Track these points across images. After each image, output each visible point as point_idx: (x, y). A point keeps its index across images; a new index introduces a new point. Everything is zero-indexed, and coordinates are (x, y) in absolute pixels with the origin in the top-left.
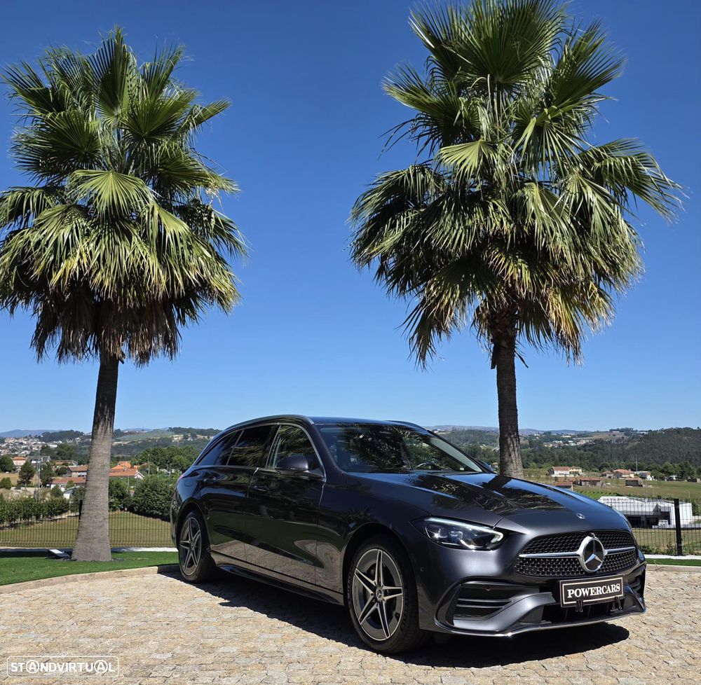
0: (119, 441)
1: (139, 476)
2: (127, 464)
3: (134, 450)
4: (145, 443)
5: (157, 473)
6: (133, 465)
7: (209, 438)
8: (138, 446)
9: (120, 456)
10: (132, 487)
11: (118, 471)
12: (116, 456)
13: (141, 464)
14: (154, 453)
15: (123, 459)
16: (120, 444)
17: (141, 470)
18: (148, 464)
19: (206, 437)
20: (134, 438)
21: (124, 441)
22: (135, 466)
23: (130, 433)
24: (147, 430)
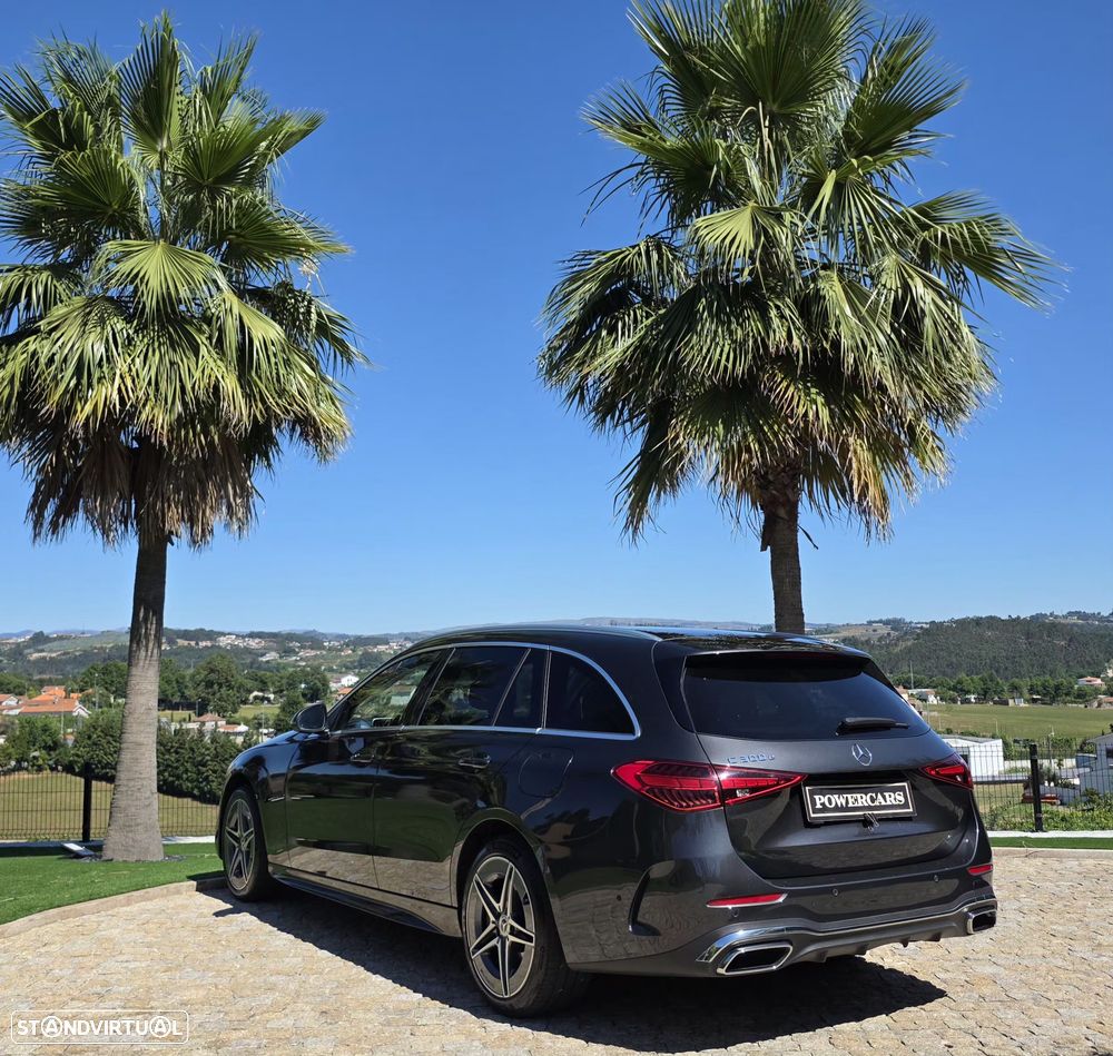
0: (42, 651)
1: (80, 711)
2: (59, 691)
3: (69, 668)
4: (86, 655)
5: (110, 705)
6: (68, 693)
7: (197, 644)
8: (76, 661)
9: (45, 677)
10: (69, 730)
11: (44, 703)
12: (36, 677)
13: (82, 690)
14: (106, 671)
15: (51, 683)
16: (44, 658)
17: (83, 702)
18: (96, 692)
19: (193, 643)
20: (69, 647)
21: (51, 651)
22: (72, 695)
23: (60, 638)
24: (89, 632)
